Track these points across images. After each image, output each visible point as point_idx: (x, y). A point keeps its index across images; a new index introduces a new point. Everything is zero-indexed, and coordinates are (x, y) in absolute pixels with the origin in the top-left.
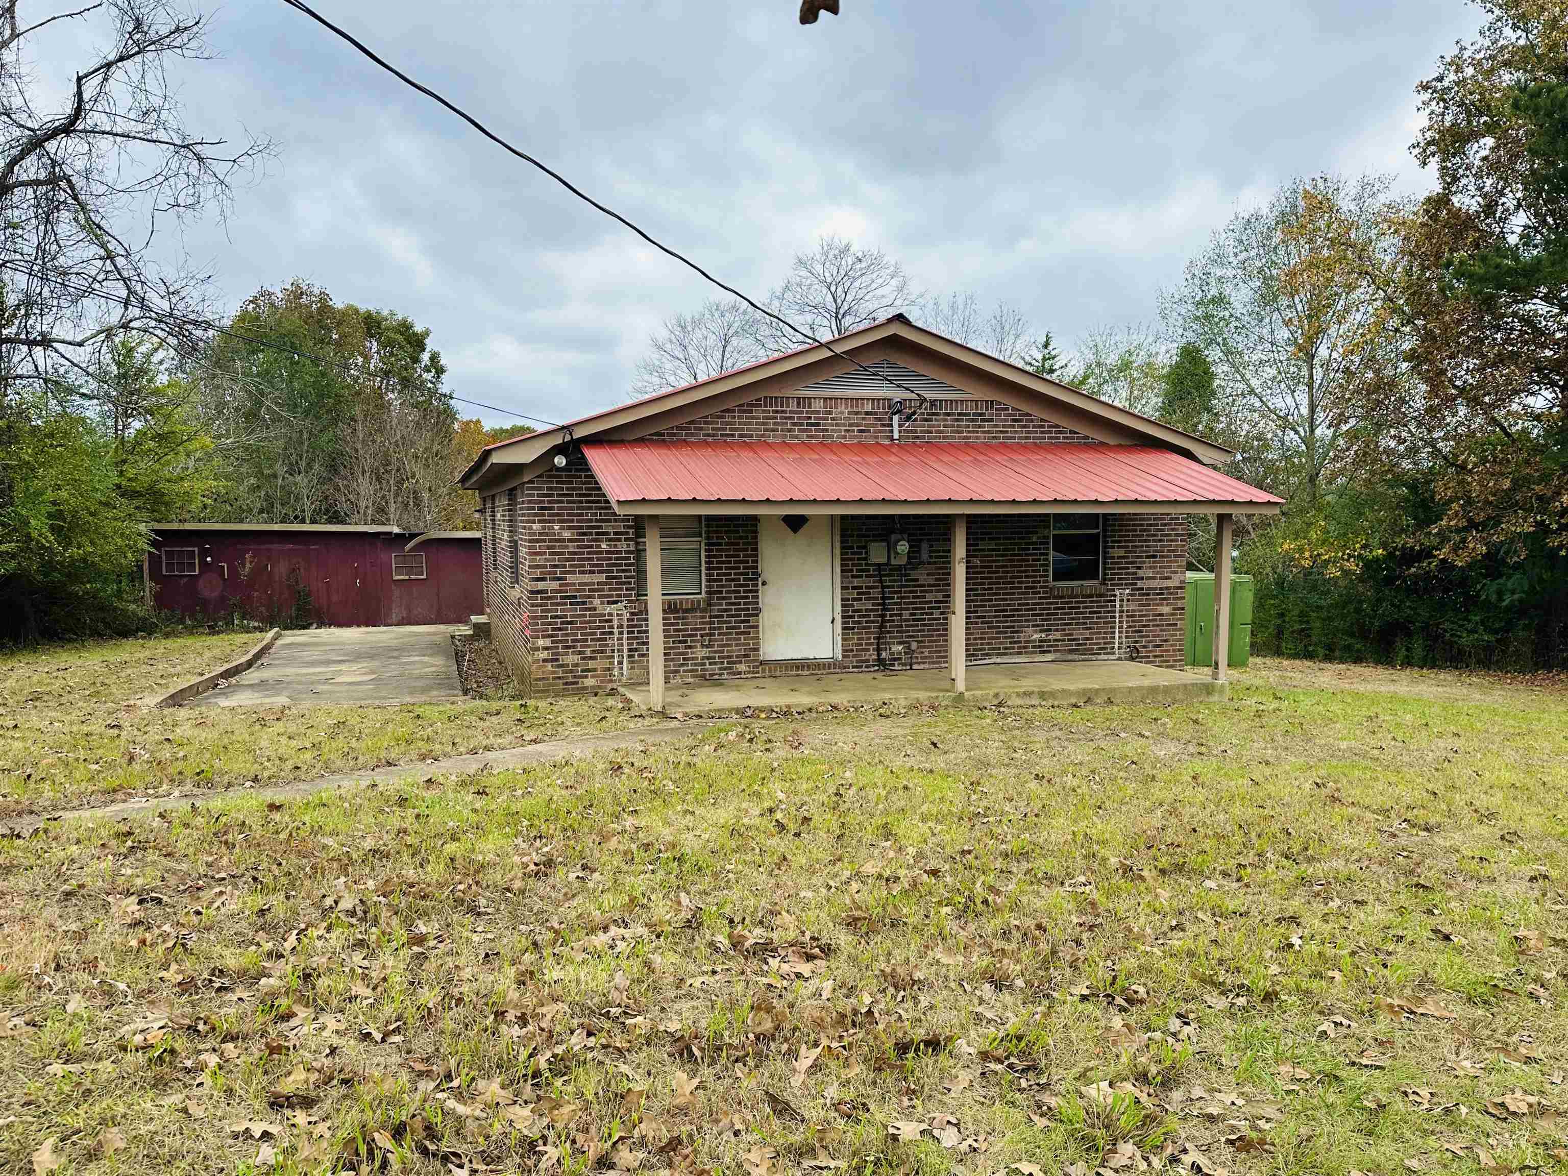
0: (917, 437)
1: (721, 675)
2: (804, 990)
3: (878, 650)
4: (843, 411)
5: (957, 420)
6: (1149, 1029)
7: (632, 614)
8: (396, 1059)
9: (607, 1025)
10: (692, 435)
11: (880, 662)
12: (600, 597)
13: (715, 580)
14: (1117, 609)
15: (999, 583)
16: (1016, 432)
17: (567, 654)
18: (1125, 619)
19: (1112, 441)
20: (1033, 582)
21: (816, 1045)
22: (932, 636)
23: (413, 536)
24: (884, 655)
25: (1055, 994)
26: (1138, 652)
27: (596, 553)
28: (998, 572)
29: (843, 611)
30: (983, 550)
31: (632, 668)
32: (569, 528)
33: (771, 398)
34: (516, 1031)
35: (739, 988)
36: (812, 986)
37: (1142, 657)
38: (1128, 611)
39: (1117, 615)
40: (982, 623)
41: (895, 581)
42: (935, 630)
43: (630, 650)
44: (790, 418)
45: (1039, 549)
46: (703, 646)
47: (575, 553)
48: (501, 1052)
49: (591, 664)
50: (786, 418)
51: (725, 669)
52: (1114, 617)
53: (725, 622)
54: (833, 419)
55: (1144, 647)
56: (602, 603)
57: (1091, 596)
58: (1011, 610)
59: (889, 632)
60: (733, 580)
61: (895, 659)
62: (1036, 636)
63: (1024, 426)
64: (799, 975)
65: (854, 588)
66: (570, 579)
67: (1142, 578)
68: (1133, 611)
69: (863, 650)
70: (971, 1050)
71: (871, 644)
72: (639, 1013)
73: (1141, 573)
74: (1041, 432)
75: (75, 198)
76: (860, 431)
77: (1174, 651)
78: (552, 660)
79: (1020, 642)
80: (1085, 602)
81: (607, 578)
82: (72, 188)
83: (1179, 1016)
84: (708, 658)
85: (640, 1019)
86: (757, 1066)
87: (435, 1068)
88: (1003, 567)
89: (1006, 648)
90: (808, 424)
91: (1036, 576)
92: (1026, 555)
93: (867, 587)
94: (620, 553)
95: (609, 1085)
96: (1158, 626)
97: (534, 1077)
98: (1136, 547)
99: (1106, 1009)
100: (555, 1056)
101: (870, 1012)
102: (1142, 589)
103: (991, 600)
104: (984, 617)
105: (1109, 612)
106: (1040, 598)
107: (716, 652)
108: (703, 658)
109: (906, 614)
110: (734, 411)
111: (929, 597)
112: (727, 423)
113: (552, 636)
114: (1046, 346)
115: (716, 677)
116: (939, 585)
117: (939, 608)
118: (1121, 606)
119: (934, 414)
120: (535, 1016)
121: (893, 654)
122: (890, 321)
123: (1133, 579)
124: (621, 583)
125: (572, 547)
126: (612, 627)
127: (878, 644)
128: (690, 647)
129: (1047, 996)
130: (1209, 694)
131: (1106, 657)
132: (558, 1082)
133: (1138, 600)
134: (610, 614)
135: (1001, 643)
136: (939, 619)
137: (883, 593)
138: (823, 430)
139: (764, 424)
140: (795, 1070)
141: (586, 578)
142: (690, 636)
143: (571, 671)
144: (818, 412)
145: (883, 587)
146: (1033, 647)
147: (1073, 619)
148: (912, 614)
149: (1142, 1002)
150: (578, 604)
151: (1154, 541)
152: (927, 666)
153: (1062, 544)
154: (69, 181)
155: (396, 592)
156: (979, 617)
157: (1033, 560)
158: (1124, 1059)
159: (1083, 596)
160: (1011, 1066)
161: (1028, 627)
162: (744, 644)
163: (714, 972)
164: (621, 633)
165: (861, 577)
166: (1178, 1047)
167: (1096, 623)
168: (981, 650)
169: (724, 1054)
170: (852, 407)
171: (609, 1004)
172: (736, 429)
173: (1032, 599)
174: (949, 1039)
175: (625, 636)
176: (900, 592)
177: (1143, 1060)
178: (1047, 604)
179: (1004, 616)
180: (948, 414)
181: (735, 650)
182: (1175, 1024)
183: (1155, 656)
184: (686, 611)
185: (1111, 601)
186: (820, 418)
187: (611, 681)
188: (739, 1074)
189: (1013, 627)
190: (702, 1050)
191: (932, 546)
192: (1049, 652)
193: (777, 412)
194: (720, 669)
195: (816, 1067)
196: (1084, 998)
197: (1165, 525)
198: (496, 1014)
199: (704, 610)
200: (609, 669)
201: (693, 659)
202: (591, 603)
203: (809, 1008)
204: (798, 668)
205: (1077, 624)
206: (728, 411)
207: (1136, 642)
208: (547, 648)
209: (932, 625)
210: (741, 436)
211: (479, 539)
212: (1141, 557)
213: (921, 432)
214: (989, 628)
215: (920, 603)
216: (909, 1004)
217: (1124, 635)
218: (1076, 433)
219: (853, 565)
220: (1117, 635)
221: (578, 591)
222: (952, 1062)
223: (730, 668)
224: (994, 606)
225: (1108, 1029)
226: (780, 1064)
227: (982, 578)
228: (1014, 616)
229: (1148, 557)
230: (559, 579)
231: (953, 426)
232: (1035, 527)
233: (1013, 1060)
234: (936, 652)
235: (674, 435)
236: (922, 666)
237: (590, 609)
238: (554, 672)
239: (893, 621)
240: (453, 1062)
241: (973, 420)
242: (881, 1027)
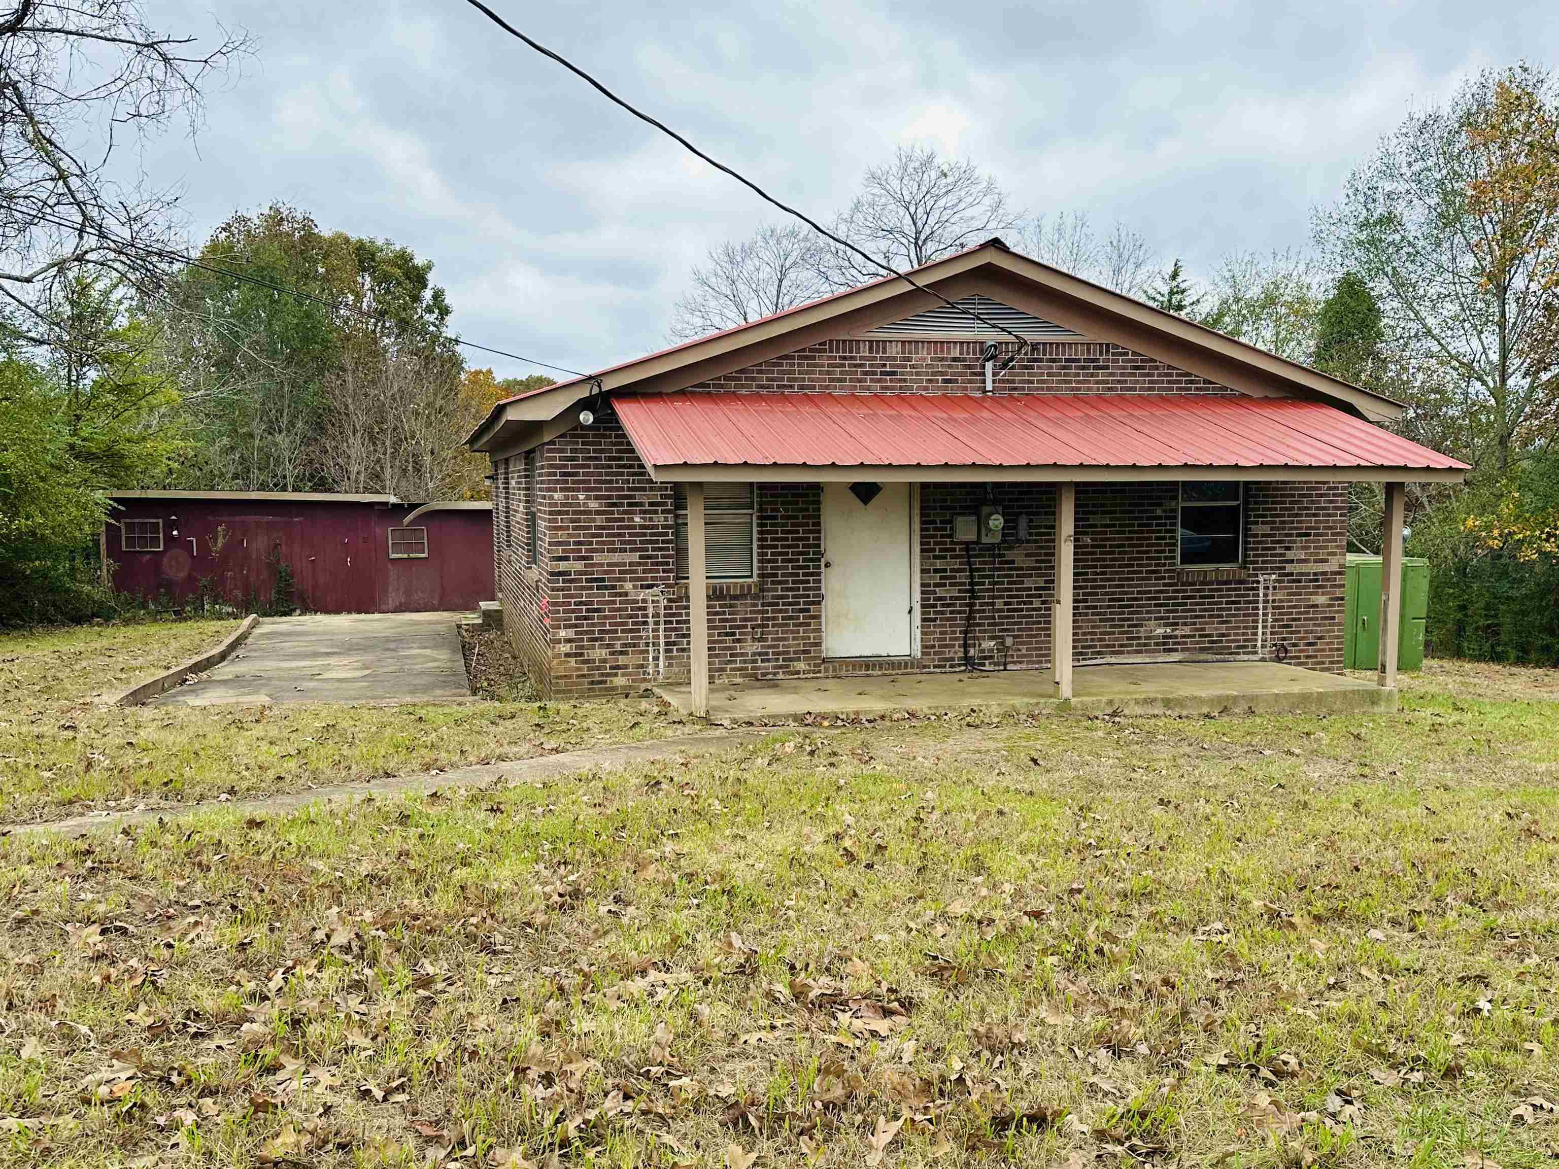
0: (1015, 389)
1: (775, 674)
2: (881, 1051)
3: (965, 646)
4: (924, 355)
5: (1064, 368)
6: (1302, 1107)
7: (670, 600)
8: (400, 1121)
9: (647, 1087)
10: (743, 386)
11: (968, 660)
12: (631, 580)
13: (769, 561)
14: (1261, 598)
15: (1114, 566)
16: (1137, 382)
17: (593, 647)
18: (1270, 611)
19: (1256, 393)
20: (1157, 565)
21: (896, 1117)
22: (1031, 629)
23: (413, 507)
24: (972, 652)
25: (1186, 1064)
26: (1286, 651)
27: (628, 527)
28: (1113, 553)
29: (922, 599)
30: (1095, 526)
31: (670, 665)
32: (597, 498)
33: (838, 341)
34: (540, 1091)
35: (804, 1045)
36: (890, 1047)
37: (1291, 658)
38: (1274, 601)
39: (1261, 606)
40: (1093, 614)
41: (985, 563)
42: (1034, 623)
43: (667, 644)
44: (861, 365)
45: (1165, 524)
46: (754, 640)
47: (603, 528)
48: (523, 1116)
49: (622, 660)
50: (855, 366)
51: (780, 667)
52: (1257, 608)
53: (780, 611)
54: (912, 367)
55: (1294, 645)
56: (635, 587)
57: (1226, 583)
58: (1129, 599)
59: (979, 625)
60: (790, 561)
61: (985, 658)
62: (1160, 631)
63: (1148, 375)
64: (874, 1034)
65: (936, 571)
66: (597, 558)
67: (1292, 561)
68: (1281, 601)
69: (946, 646)
70: (1085, 1128)
71: (956, 639)
72: (685, 1073)
73: (1290, 555)
74: (1169, 382)
75: (23, 109)
76: (946, 381)
77: (1331, 650)
78: (576, 655)
79: (1139, 638)
80: (1221, 590)
81: (641, 557)
82: (20, 96)
83: (1339, 1093)
84: (760, 654)
85: (685, 1080)
86: (825, 1141)
87: (445, 1132)
88: (1118, 546)
89: (1122, 646)
90: (882, 373)
91: (1159, 558)
92: (1148, 532)
93: (952, 570)
94: (657, 527)
95: (650, 1158)
96: (1311, 619)
97: (561, 1147)
98: (1284, 522)
99: (1249, 1084)
100: (586, 1122)
101: (961, 1080)
102: (1292, 574)
103: (1104, 587)
104: (1095, 607)
105: (1249, 602)
106: (1165, 585)
107: (769, 647)
108: (754, 654)
109: (999, 603)
110: (793, 358)
111: (1028, 583)
112: (784, 372)
113: (576, 626)
114: (1174, 276)
115: (770, 677)
116: (1040, 568)
117: (1040, 596)
118: (1265, 595)
119: (1035, 360)
120: (563, 1074)
121: (983, 651)
122: (984, 247)
123: (1281, 562)
124: (657, 564)
125: (600, 520)
126: (646, 616)
127: (965, 639)
128: (739, 641)
129: (1177, 1066)
130: (1373, 703)
131: (1246, 657)
132: (591, 1154)
133: (1286, 588)
134: (644, 601)
135: (1117, 639)
136: (1040, 609)
137: (972, 577)
138: (900, 380)
139: (828, 373)
140: (871, 1147)
141: (616, 558)
142: (739, 627)
143: (598, 668)
144: (895, 359)
145: (971, 570)
146: (1157, 644)
147: (1205, 610)
148: (1006, 604)
149: (1293, 1075)
150: (606, 587)
151: (1307, 515)
152: (1024, 666)
153: (1193, 519)
154: (16, 89)
155: (393, 572)
156: (1088, 608)
157: (1157, 538)
158: (1272, 1143)
159: (1219, 583)
160: (1132, 1148)
161: (1150, 619)
162: (803, 638)
163: (773, 1027)
164: (657, 623)
165: (945, 557)
166: (1338, 1130)
167: (1234, 616)
168: (1090, 647)
169: (787, 1126)
170: (936, 352)
171: (649, 1062)
172: (795, 380)
173: (1155, 585)
174: (1057, 1114)
175: (662, 627)
176: (993, 576)
177: (1296, 1145)
178: (1174, 591)
179: (1120, 607)
180: (1054, 361)
181: (793, 645)
182: (1334, 1103)
183: (1307, 657)
184: (735, 597)
185: (1253, 589)
186: (898, 366)
187: (645, 680)
188: (805, 1150)
189: (1132, 619)
190: (760, 1119)
191: (1031, 521)
192: (1176, 650)
193: (845, 358)
194: (775, 667)
195: (896, 1144)
196: (1221, 1069)
197: (1321, 495)
198: (517, 1071)
199: (756, 597)
200: (642, 666)
201: (742, 655)
202: (622, 587)
203: (889, 1074)
204: (867, 667)
205: (1211, 616)
206: (786, 357)
207: (1284, 639)
208: (569, 641)
209: (1031, 616)
210: (801, 387)
211: (490, 511)
212: (1291, 535)
213: (1020, 382)
214: (1101, 620)
215: (1017, 590)
216: (1008, 1071)
217: (1269, 631)
218: (1211, 383)
219: (936, 543)
220: (1260, 631)
221: (606, 572)
222: (1062, 1141)
223: (787, 667)
224: (1107, 594)
225: (1252, 1106)
226: (854, 1138)
227: (1093, 560)
228: (1131, 606)
229: (1299, 535)
230: (584, 558)
231: (1060, 375)
232: (1158, 498)
233: (1135, 1141)
234: (1036, 649)
235: (722, 386)
236: (1018, 667)
237: (620, 595)
238: (578, 669)
239: (984, 611)
240: (466, 1127)
241: (1083, 368)
242: (975, 1097)
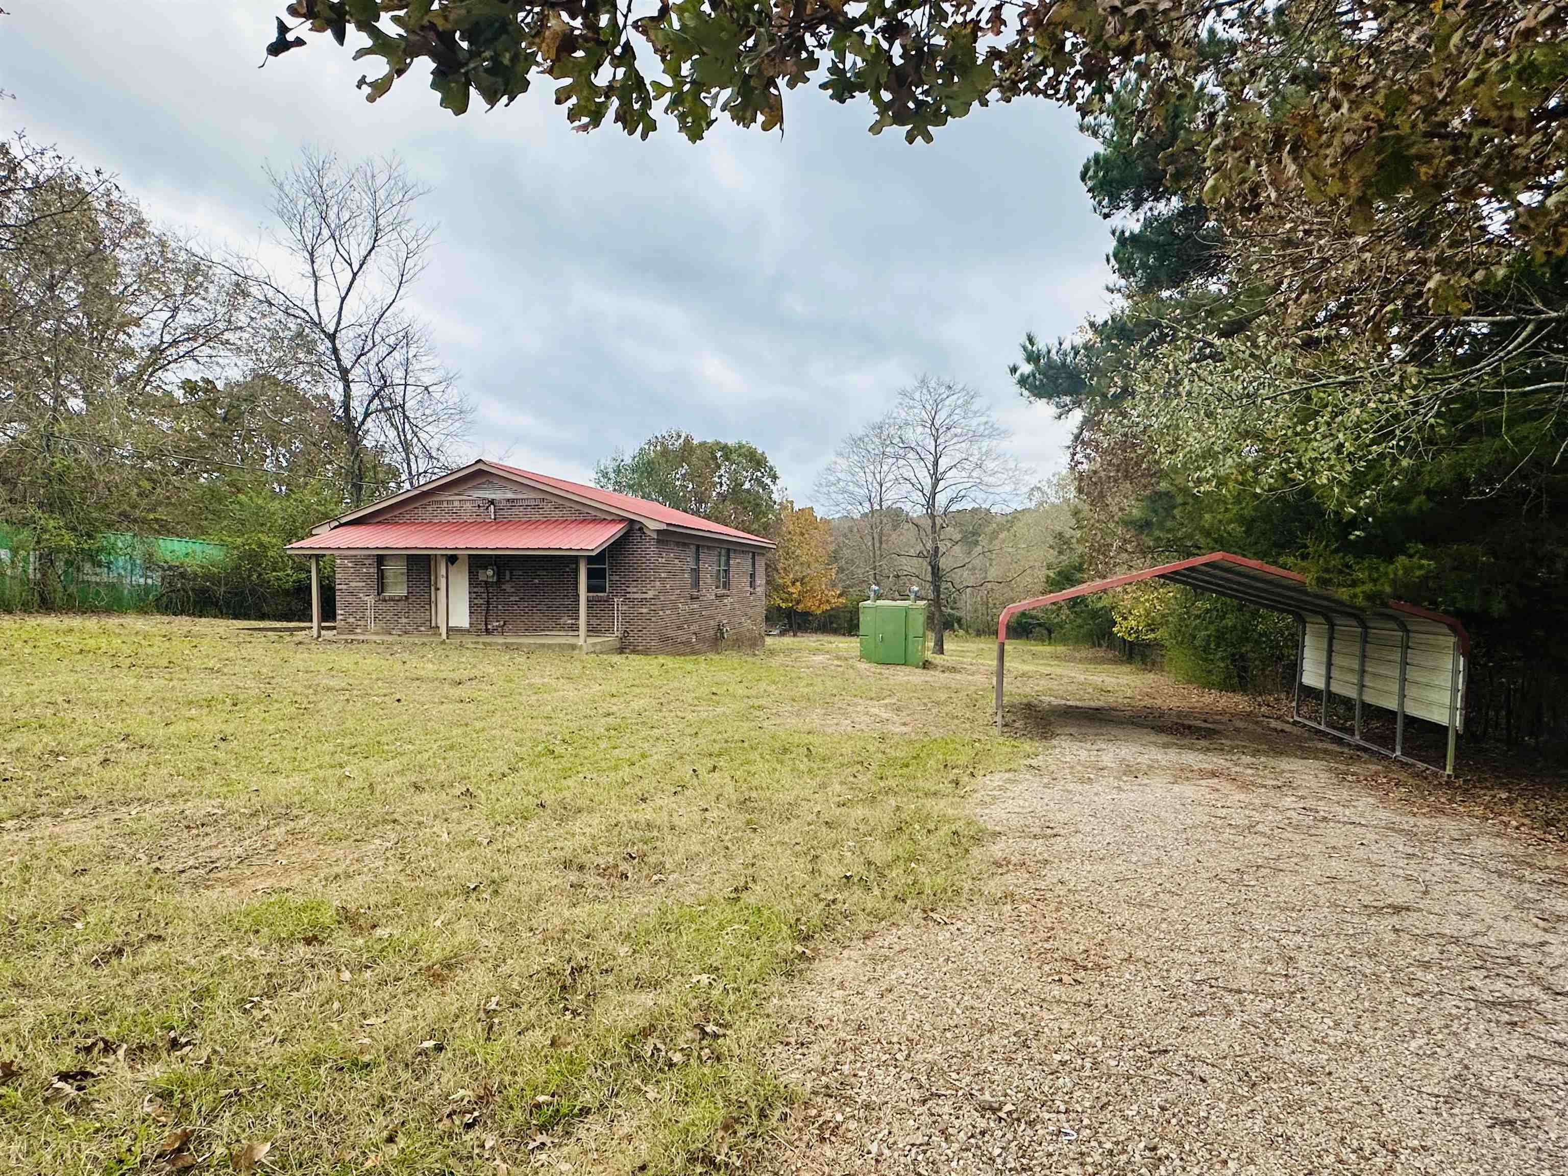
0: (503, 518)
1: (413, 631)
3: (486, 625)
4: (469, 506)
7: (376, 601)
10: (401, 519)
11: (487, 630)
12: (363, 593)
13: (410, 587)
14: (615, 609)
15: (548, 593)
16: (557, 514)
17: (349, 618)
18: (620, 615)
22: (513, 619)
24: (489, 627)
26: (628, 633)
28: (547, 587)
29: (470, 604)
30: (540, 575)
31: (375, 626)
32: (351, 562)
33: (436, 501)
37: (630, 637)
38: (622, 610)
39: (615, 612)
42: (515, 616)
43: (375, 618)
45: (570, 575)
46: (405, 617)
50: (443, 510)
53: (415, 607)
55: (632, 631)
56: (364, 596)
57: (599, 601)
58: (555, 607)
59: (492, 615)
60: (419, 587)
61: (494, 629)
62: (569, 622)
65: (475, 593)
66: (353, 584)
67: (630, 593)
68: (625, 610)
69: (479, 624)
71: (483, 621)
73: (628, 590)
76: (478, 516)
77: (650, 634)
78: (344, 620)
79: (560, 624)
80: (597, 605)
81: (366, 584)
84: (407, 623)
88: (550, 584)
89: (552, 627)
91: (568, 590)
92: (563, 578)
93: (479, 593)
94: (371, 573)
96: (640, 619)
98: (625, 575)
102: (630, 598)
103: (544, 601)
105: (610, 610)
106: (571, 601)
107: (411, 621)
108: (405, 623)
109: (500, 607)
110: (419, 508)
111: (512, 599)
112: (416, 514)
113: (344, 609)
115: (411, 632)
117: (517, 604)
118: (617, 607)
119: (513, 506)
121: (493, 626)
122: (477, 462)
123: (624, 593)
124: (371, 587)
125: (352, 570)
126: (367, 607)
127: (486, 621)
128: (400, 618)
131: (609, 635)
133: (627, 605)
134: (367, 601)
135: (550, 624)
137: (488, 595)
139: (433, 513)
141: (357, 584)
142: (400, 612)
143: (351, 626)
145: (488, 593)
146: (568, 627)
147: (590, 613)
148: (503, 607)
150: (354, 595)
151: (636, 572)
152: (510, 634)
156: (538, 610)
157: (567, 581)
159: (596, 602)
161: (564, 616)
164: (371, 610)
165: (478, 587)
167: (603, 616)
168: (539, 627)
170: (473, 504)
172: (420, 516)
173: (567, 601)
175: (373, 611)
176: (497, 595)
179: (551, 610)
181: (419, 620)
183: (638, 636)
184: (398, 601)
185: (611, 605)
186: (458, 510)
187: (367, 631)
189: (556, 616)
191: (511, 572)
193: (438, 508)
194: (413, 629)
199: (405, 601)
201: (401, 623)
202: (359, 595)
204: (451, 631)
205: (592, 616)
206: (416, 508)
207: (627, 628)
208: (342, 615)
209: (513, 613)
210: (422, 519)
212: (629, 581)
213: (507, 515)
214: (544, 616)
215: (507, 601)
217: (620, 624)
218: (589, 514)
219: (474, 581)
220: (615, 624)
221: (354, 590)
223: (417, 628)
224: (545, 605)
227: (540, 590)
228: (556, 610)
229: (633, 581)
230: (347, 584)
231: (524, 512)
232: (568, 563)
234: (516, 627)
236: (508, 634)
237: (358, 598)
238: (344, 626)
239: (493, 610)
241: (534, 509)
